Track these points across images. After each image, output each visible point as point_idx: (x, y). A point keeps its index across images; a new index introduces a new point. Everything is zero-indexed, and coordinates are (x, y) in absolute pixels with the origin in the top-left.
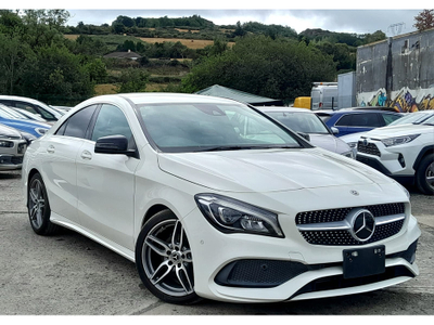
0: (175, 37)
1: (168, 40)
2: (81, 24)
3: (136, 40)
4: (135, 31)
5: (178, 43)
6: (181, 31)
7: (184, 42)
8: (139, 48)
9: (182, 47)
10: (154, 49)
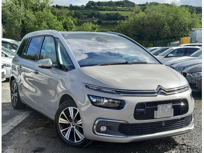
0: (116, 10)
1: (112, 12)
2: (71, 6)
3: (96, 12)
4: (96, 8)
5: (117, 13)
6: (119, 7)
7: (120, 12)
8: (98, 16)
9: (119, 15)
10: (106, 16)
